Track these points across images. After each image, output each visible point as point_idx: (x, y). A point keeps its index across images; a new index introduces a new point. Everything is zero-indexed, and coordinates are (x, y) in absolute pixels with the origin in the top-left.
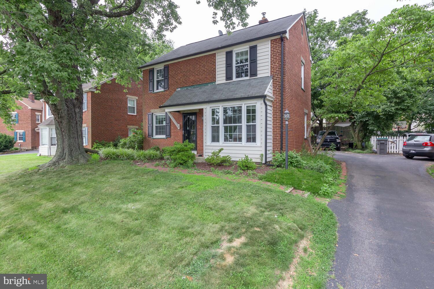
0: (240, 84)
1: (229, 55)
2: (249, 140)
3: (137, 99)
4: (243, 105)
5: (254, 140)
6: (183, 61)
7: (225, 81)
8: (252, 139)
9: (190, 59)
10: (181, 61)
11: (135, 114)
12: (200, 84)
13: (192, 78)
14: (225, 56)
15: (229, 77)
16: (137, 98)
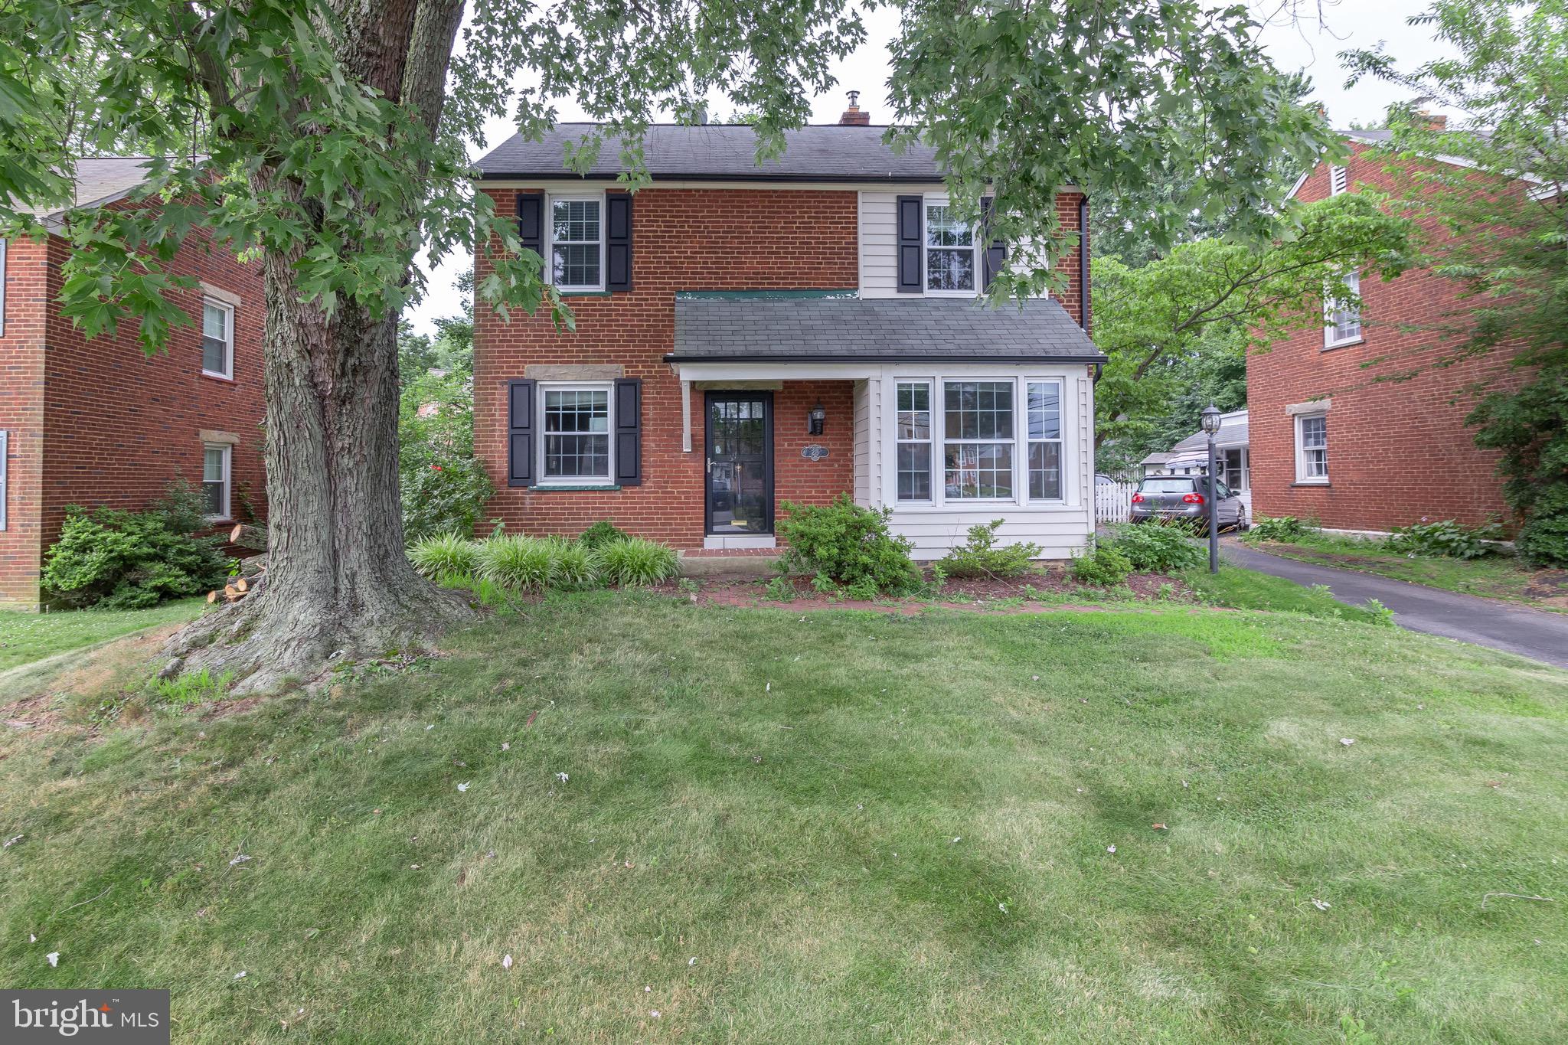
0: (960, 309)
1: (909, 209)
2: (1035, 492)
3: (239, 304)
4: (1021, 379)
5: (1054, 490)
6: (705, 191)
7: (893, 294)
8: (1046, 486)
9: (745, 191)
10: (698, 191)
11: (229, 376)
12: (788, 290)
13: (751, 263)
14: (893, 209)
15: (908, 281)
16: (237, 300)
